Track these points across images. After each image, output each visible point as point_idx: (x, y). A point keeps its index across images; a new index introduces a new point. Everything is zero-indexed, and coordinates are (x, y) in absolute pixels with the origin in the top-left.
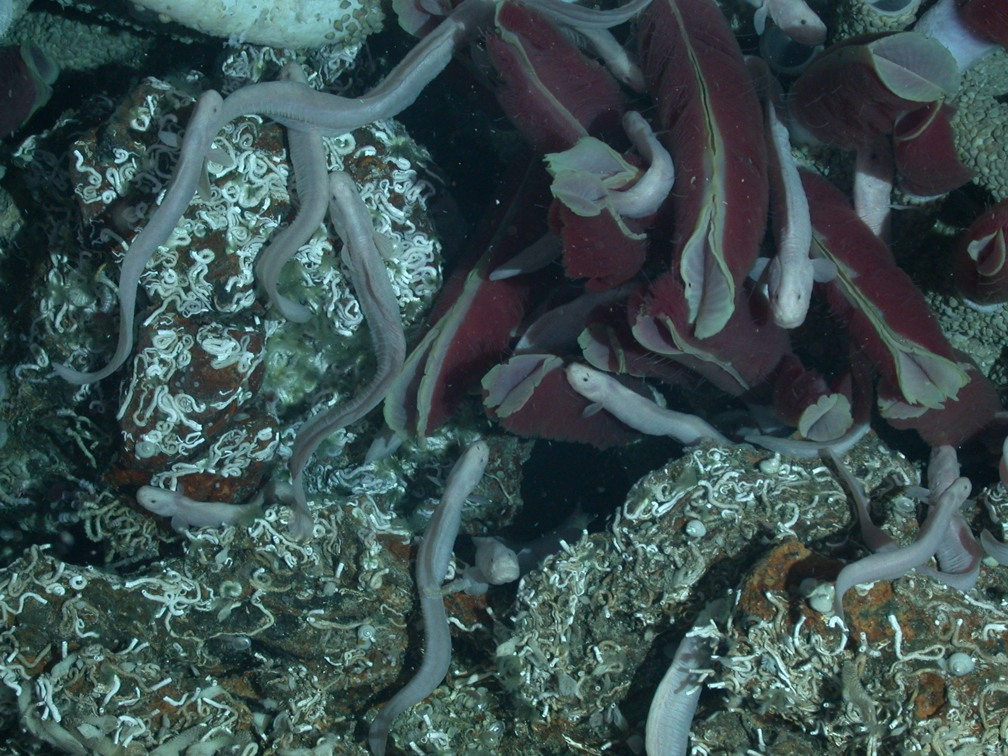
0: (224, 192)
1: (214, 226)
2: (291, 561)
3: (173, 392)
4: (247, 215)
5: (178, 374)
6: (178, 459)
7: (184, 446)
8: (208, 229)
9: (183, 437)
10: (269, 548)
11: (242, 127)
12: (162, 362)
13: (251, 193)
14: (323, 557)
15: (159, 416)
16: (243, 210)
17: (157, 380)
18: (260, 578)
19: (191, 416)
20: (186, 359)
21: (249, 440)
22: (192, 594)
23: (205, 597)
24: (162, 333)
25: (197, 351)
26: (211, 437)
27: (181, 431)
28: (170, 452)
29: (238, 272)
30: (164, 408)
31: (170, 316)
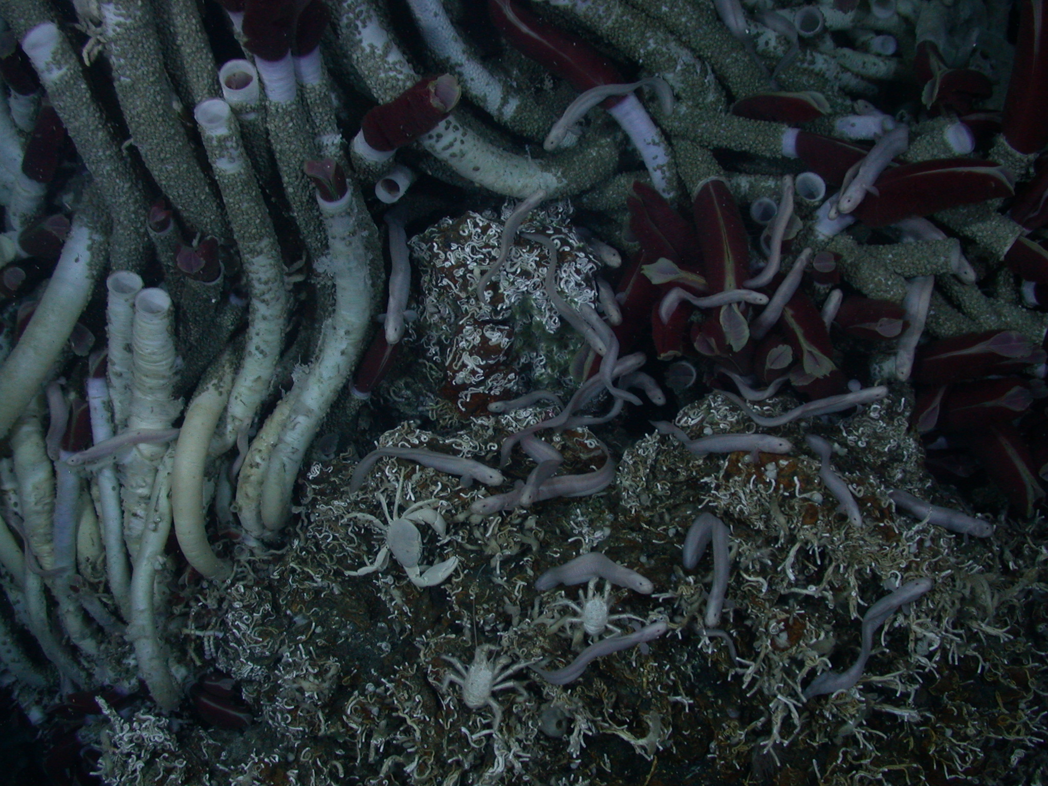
1: (494, 279)
5: (474, 346)
6: (471, 385)
7: (474, 380)
8: (491, 281)
9: (474, 376)
10: (510, 429)
12: (467, 340)
15: (464, 366)
16: (508, 273)
17: (464, 349)
19: (477, 366)
20: (478, 341)
21: (504, 378)
22: (475, 448)
23: (481, 449)
24: (467, 327)
25: (483, 337)
26: (487, 376)
27: (473, 373)
28: (468, 382)
29: (503, 301)
30: (466, 362)
31: (472, 320)
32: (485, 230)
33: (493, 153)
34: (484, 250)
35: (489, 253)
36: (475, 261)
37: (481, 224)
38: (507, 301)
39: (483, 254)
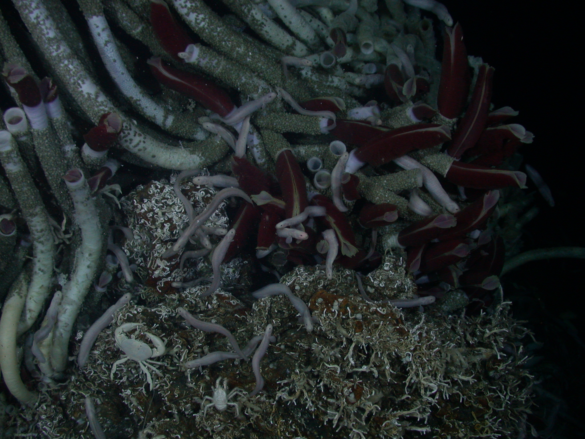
0: (172, 208)
1: (170, 217)
2: (194, 302)
3: (161, 260)
4: (179, 214)
6: (163, 277)
7: (165, 274)
8: (168, 218)
9: (164, 272)
10: (188, 299)
12: (158, 252)
15: (158, 267)
16: (177, 213)
17: (157, 257)
18: (186, 307)
19: (167, 266)
21: (181, 271)
22: (169, 312)
23: (172, 312)
24: (158, 245)
25: (167, 249)
26: (171, 271)
27: (164, 270)
28: (161, 276)
29: (176, 228)
30: (159, 265)
31: (160, 241)
32: (162, 189)
33: (162, 147)
34: (163, 201)
35: (166, 202)
36: (159, 208)
37: (159, 187)
38: (178, 228)
39: (162, 203)
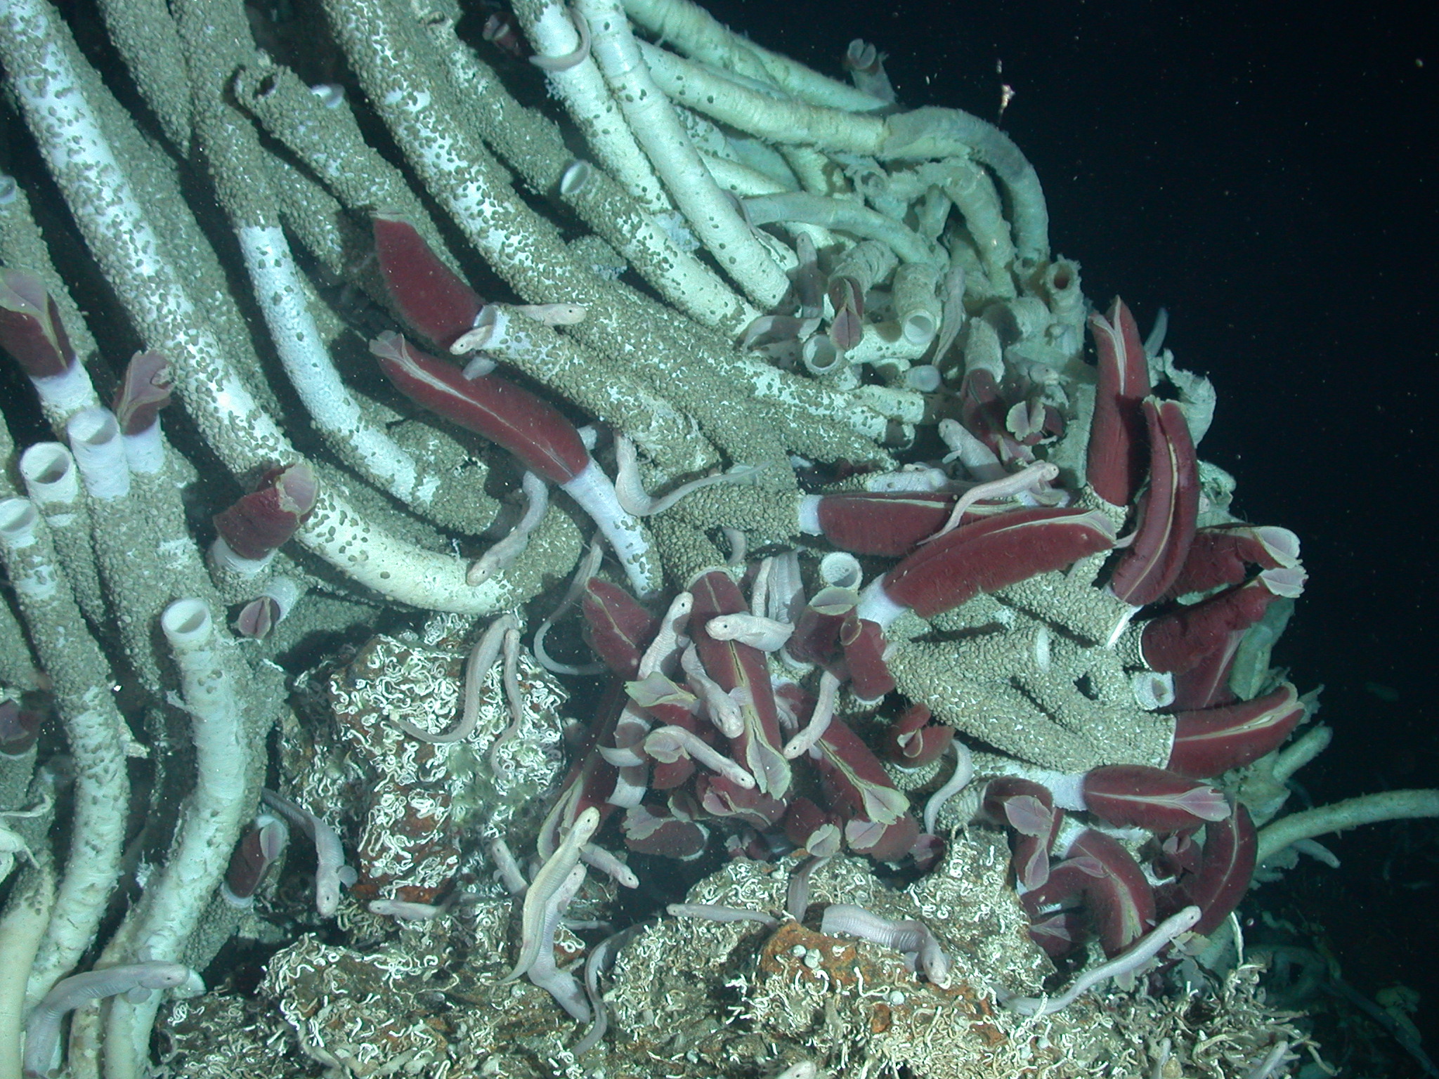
0: (426, 706)
3: (393, 834)
4: (441, 720)
5: (396, 822)
6: (396, 876)
7: (399, 869)
9: (399, 863)
10: (455, 934)
11: (437, 664)
12: (386, 814)
13: (444, 705)
14: (490, 939)
15: (384, 849)
16: (438, 716)
17: (383, 827)
18: (450, 953)
19: (404, 849)
20: (401, 813)
21: (441, 864)
22: (407, 964)
23: (415, 966)
24: (386, 796)
25: (408, 807)
26: (417, 862)
27: (398, 859)
28: (391, 873)
29: (433, 755)
30: (388, 844)
31: (391, 785)
32: (402, 658)
33: (407, 553)
34: (404, 687)
35: (411, 690)
36: (391, 703)
37: (396, 652)
38: (439, 755)
39: (402, 692)
